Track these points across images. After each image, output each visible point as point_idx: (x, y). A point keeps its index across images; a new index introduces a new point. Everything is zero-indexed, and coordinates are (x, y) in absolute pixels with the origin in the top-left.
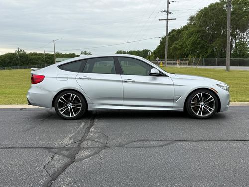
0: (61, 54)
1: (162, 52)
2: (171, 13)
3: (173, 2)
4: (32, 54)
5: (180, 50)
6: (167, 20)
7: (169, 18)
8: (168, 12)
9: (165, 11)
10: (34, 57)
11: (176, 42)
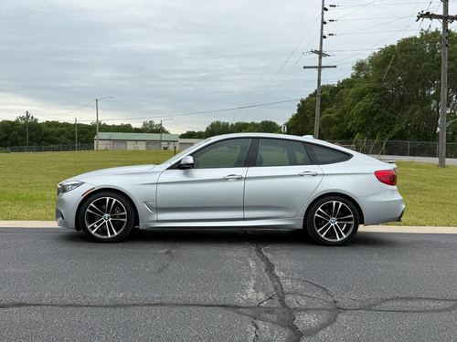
0: (105, 124)
1: (300, 125)
2: (326, 55)
3: (332, 35)
4: (48, 124)
5: (337, 123)
6: (320, 67)
7: (323, 65)
8: (321, 54)
9: (316, 52)
10: (53, 129)
11: (328, 109)
